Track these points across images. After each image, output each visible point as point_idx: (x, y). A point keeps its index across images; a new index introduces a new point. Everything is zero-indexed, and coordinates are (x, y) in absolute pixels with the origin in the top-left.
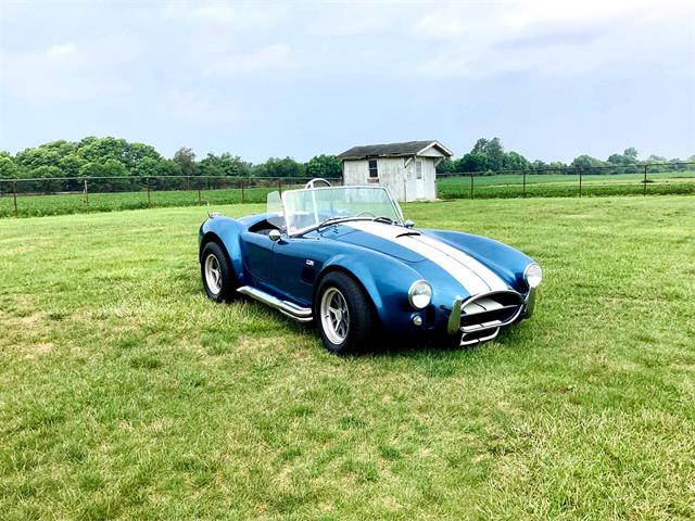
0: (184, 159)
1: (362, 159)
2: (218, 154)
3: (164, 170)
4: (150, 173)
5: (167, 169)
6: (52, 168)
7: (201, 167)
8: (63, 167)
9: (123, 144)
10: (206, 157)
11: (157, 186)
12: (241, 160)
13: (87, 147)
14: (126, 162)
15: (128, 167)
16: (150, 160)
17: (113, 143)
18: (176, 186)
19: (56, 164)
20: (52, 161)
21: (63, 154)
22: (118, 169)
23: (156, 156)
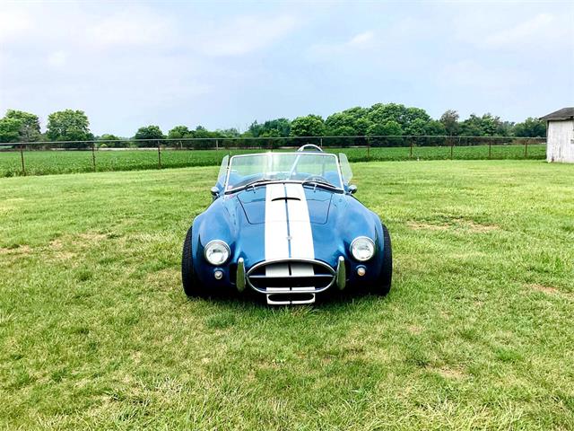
0: (449, 120)
1: (567, 120)
2: (480, 115)
3: (432, 129)
4: (420, 132)
5: (434, 129)
6: (349, 128)
7: (463, 127)
8: (356, 128)
9: (402, 108)
10: (468, 118)
11: (425, 143)
12: (500, 120)
13: (375, 112)
14: (402, 123)
15: (403, 127)
16: (421, 121)
17: (394, 108)
18: (439, 143)
19: (352, 125)
20: (349, 123)
21: (358, 117)
22: (395, 129)
23: (426, 118)
